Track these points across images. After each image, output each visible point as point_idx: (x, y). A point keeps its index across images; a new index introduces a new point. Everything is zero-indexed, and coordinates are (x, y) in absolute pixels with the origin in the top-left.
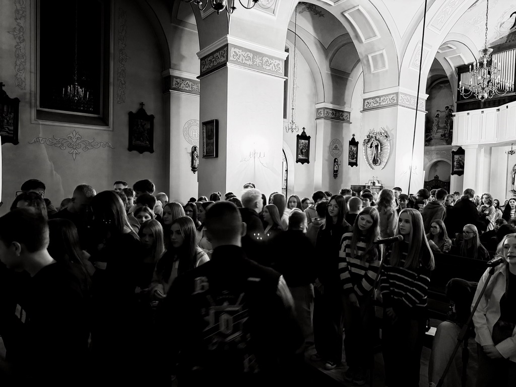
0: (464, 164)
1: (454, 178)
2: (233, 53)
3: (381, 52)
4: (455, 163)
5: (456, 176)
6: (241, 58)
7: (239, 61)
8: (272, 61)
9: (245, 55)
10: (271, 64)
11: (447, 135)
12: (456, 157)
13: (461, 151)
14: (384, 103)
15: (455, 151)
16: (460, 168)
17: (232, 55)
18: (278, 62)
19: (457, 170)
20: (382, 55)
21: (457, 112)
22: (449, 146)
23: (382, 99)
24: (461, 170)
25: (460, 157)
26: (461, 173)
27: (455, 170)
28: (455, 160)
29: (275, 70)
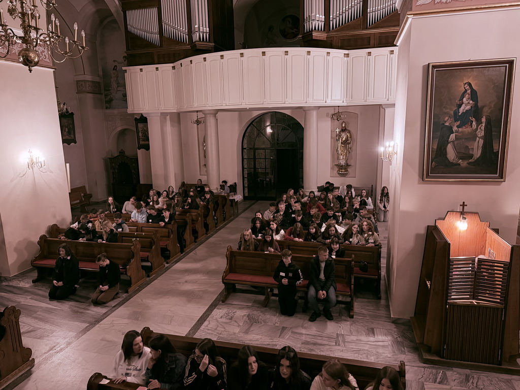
1: (140, 153)
5: (143, 150)
12: (140, 125)
13: (143, 120)
15: (137, 118)
16: (146, 140)
19: (143, 143)
21: (128, 66)
24: (146, 143)
25: (144, 126)
26: (147, 147)
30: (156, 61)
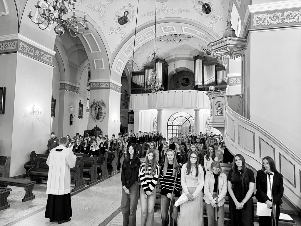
0: (134, 119)
1: (129, 125)
2: (22, 46)
3: (100, 59)
4: (130, 118)
5: (130, 124)
6: (26, 50)
7: (25, 51)
8: (46, 55)
9: (30, 49)
10: (45, 57)
11: (125, 104)
12: (130, 115)
13: (132, 112)
14: (102, 87)
15: (130, 112)
16: (132, 120)
17: (20, 47)
18: (49, 56)
19: (131, 121)
20: (101, 61)
21: (131, 93)
22: (127, 109)
23: (101, 84)
24: (132, 121)
25: (132, 115)
26: (133, 123)
27: (130, 121)
28: (130, 116)
29: (48, 61)
30: (142, 92)
